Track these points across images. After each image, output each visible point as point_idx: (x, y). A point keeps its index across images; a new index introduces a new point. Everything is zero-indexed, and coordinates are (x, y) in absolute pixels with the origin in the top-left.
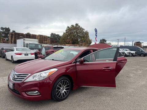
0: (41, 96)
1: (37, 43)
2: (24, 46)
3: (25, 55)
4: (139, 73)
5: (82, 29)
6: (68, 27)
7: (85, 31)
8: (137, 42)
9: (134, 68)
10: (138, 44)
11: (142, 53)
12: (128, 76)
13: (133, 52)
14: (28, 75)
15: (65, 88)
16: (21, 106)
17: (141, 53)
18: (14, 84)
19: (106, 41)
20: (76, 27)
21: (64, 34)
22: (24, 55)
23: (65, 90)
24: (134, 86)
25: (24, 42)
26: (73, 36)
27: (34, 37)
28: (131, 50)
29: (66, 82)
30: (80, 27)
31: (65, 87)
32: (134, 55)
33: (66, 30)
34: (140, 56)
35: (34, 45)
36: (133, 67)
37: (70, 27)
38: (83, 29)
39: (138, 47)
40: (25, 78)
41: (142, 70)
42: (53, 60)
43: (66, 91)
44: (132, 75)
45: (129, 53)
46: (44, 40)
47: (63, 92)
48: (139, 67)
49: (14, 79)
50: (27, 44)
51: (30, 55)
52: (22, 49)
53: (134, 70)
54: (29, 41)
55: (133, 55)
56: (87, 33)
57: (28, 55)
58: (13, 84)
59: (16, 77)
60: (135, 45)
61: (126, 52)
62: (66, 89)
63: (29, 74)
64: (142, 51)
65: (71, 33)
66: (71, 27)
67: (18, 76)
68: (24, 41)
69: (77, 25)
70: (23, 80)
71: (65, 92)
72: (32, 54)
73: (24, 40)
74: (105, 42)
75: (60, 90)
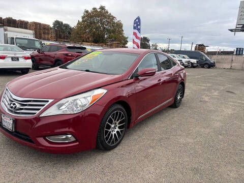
0: (77, 143)
1: (32, 37)
2: (6, 42)
3: (13, 59)
4: (215, 95)
5: (112, 16)
6: (87, 12)
7: (116, 21)
8: (199, 45)
9: (204, 86)
10: (201, 47)
11: (207, 62)
12: (201, 100)
13: (194, 61)
14: (48, 101)
15: (118, 126)
16: (36, 165)
17: (205, 62)
18: (16, 121)
19: (148, 41)
20: (100, 12)
21: (79, 23)
22: (10, 60)
23: (117, 129)
24: (218, 116)
25: (5, 35)
26: (95, 28)
27: (23, 25)
28: (191, 58)
29: (120, 113)
30: (107, 12)
31: (118, 122)
32: (195, 65)
33: (83, 17)
34: (203, 67)
35: (26, 41)
36: (200, 84)
37: (90, 11)
38: (114, 18)
39: (202, 53)
40: (42, 108)
41: (218, 90)
42: (87, 71)
43: (119, 130)
44: (206, 99)
45: (189, 62)
46: (44, 33)
47: (115, 132)
48: (210, 85)
49: (14, 110)
50: (13, 38)
51: (21, 60)
52: (3, 48)
53: (205, 90)
54: (16, 34)
55: (193, 66)
56: (120, 25)
57: (18, 60)
58: (13, 121)
59: (18, 106)
60: (195, 49)
61: (184, 60)
62: (119, 128)
63: (51, 101)
64: (206, 60)
65: (91, 23)
66: (92, 12)
67: (23, 103)
68: (5, 32)
69: (102, 8)
70: (38, 112)
71: (118, 132)
72: (26, 58)
73: (5, 30)
74: (147, 43)
75: (110, 130)
